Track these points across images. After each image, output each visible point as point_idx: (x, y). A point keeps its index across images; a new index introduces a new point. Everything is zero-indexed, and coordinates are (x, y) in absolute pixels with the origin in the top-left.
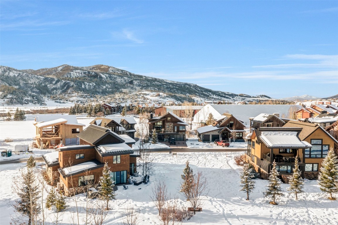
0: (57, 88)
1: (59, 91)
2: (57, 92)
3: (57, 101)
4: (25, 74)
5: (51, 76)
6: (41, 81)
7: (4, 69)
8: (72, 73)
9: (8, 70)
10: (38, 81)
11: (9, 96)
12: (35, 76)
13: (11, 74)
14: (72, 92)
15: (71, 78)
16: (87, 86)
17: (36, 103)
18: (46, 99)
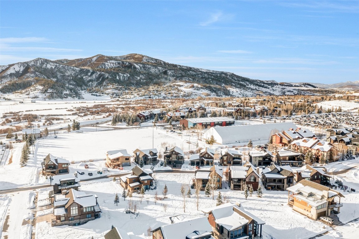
0: (93, 80)
1: (95, 84)
2: (93, 84)
3: (93, 93)
4: (61, 65)
5: (86, 68)
6: (77, 72)
7: (41, 61)
8: (106, 63)
9: (46, 62)
10: (74, 72)
11: (50, 91)
12: (71, 67)
13: (49, 66)
14: (108, 84)
15: (106, 68)
16: (121, 77)
17: (74, 97)
18: (83, 92)
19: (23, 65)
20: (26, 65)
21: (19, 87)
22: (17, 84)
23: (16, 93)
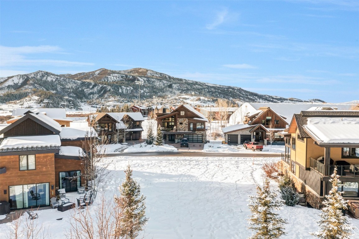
0: (94, 92)
1: (96, 96)
2: (94, 96)
3: (93, 106)
4: (62, 78)
5: (88, 81)
6: (78, 85)
7: (42, 74)
8: (109, 76)
9: (46, 75)
10: (75, 85)
11: (46, 101)
12: (73, 80)
13: (49, 79)
14: (109, 96)
15: (109, 82)
16: (124, 90)
17: (72, 108)
18: (82, 104)
19: (22, 78)
20: (26, 77)
21: (14, 98)
22: (13, 95)
23: (10, 103)
